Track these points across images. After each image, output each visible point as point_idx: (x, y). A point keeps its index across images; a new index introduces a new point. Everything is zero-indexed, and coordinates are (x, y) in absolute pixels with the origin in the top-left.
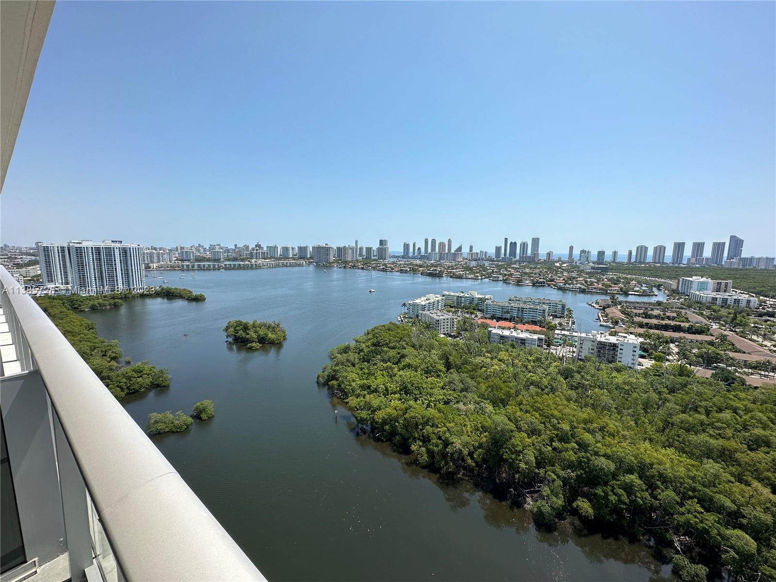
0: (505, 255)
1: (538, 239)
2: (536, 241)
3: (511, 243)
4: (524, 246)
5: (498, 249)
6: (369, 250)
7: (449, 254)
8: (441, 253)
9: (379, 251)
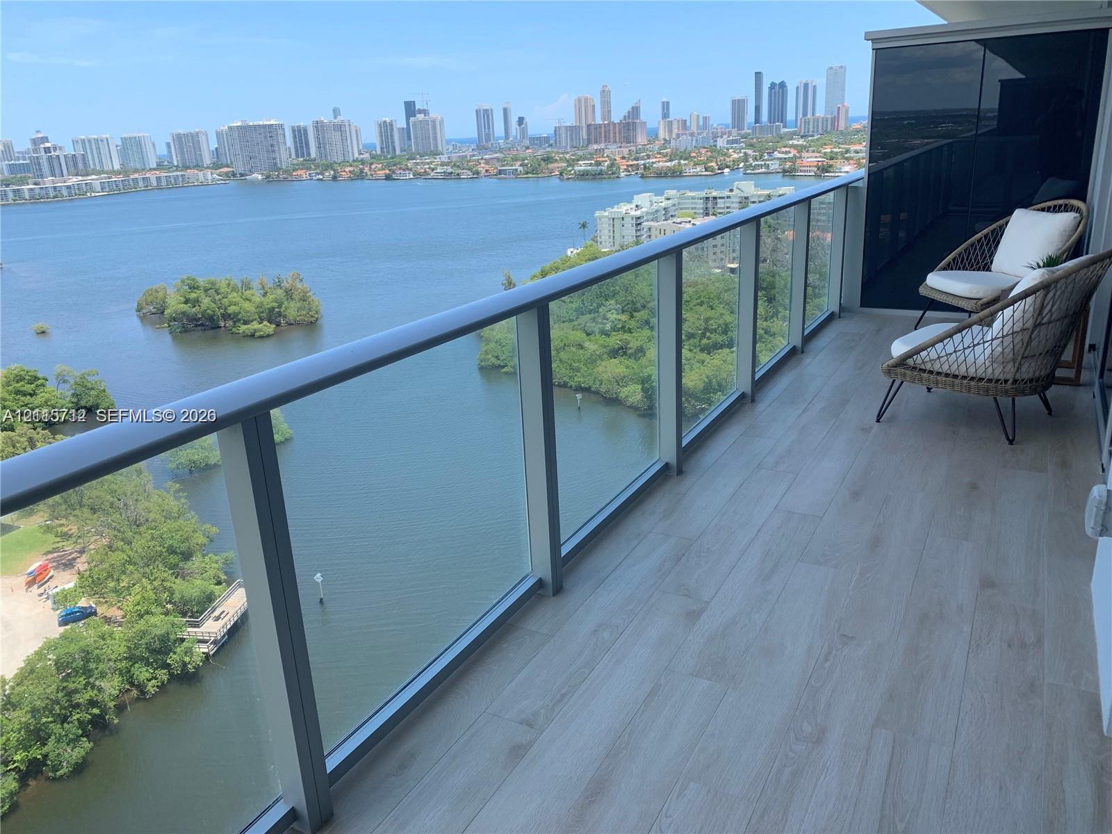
0: (757, 120)
1: (842, 69)
2: (836, 75)
3: (773, 86)
4: (806, 90)
5: (738, 107)
6: (386, 129)
7: (611, 127)
8: (589, 126)
9: (415, 131)
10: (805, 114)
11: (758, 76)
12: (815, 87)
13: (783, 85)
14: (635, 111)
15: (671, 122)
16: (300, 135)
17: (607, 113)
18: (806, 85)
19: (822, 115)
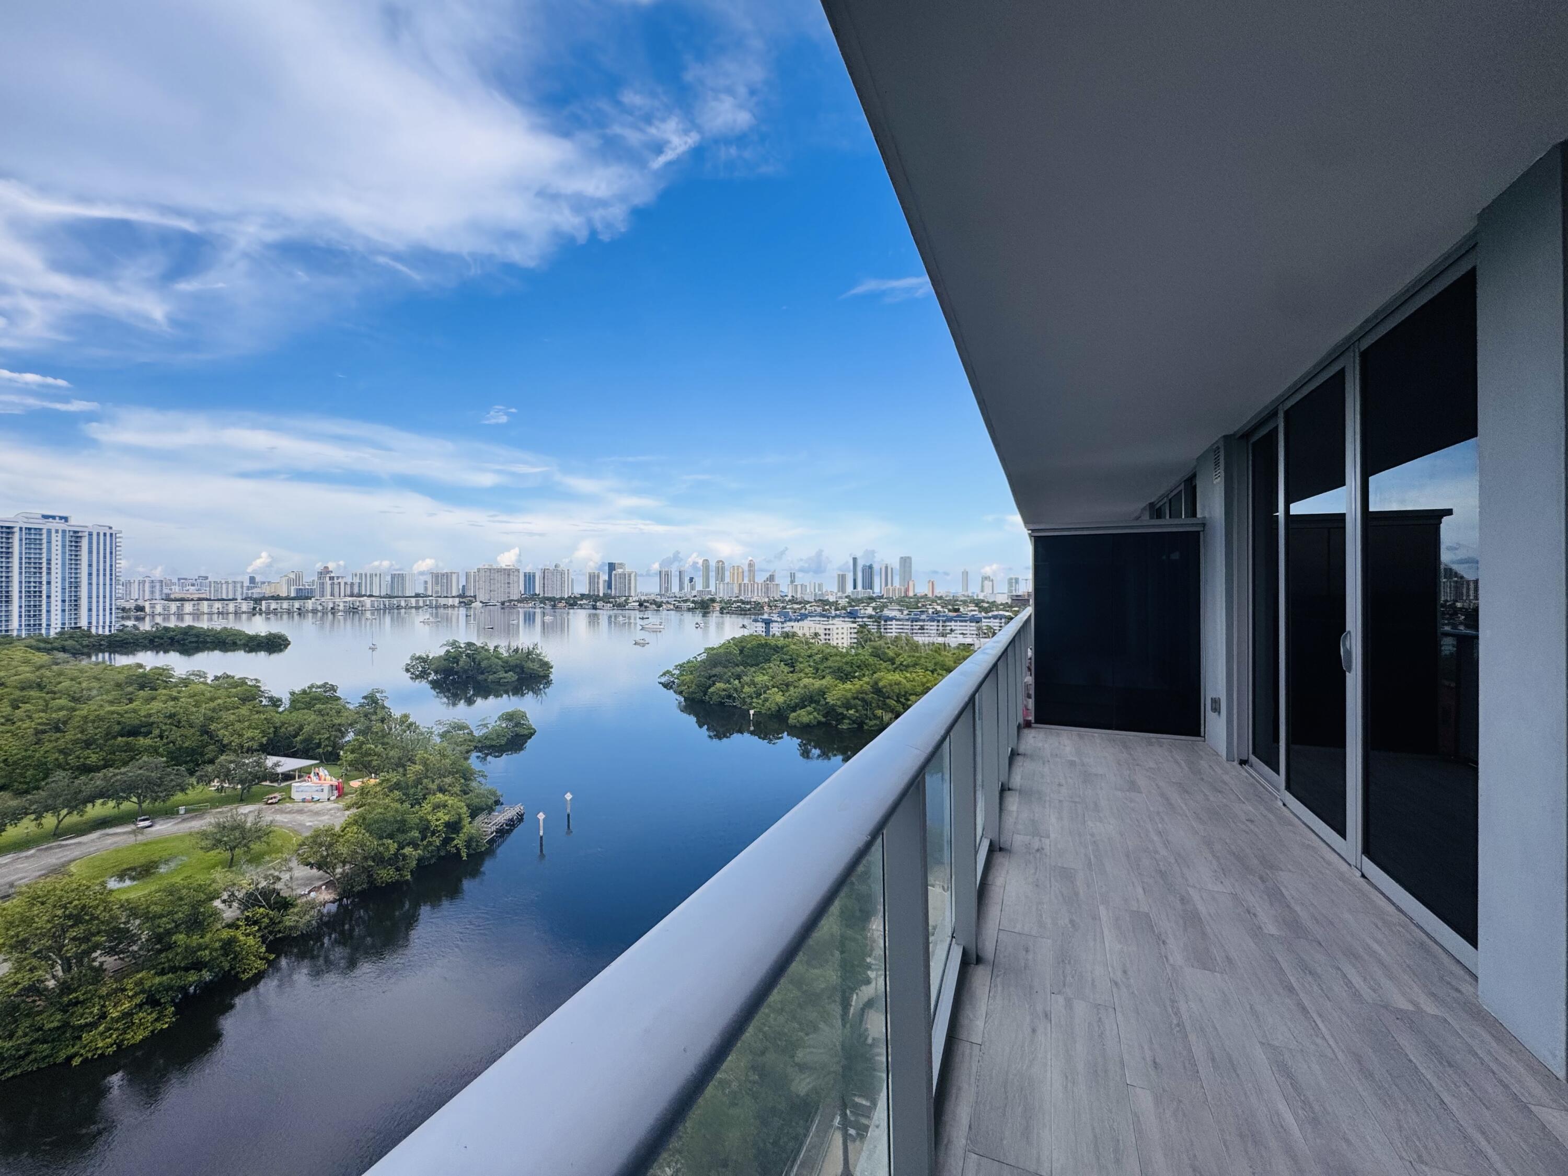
0: (855, 587)
1: (910, 558)
2: (906, 562)
3: (864, 567)
4: (886, 570)
5: (841, 579)
6: (593, 579)
7: (756, 586)
8: (740, 585)
9: (615, 580)
10: (886, 584)
11: (855, 560)
12: (892, 569)
13: (871, 567)
14: (771, 578)
15: (796, 585)
16: (529, 579)
17: (752, 579)
18: (886, 568)
19: (898, 586)
